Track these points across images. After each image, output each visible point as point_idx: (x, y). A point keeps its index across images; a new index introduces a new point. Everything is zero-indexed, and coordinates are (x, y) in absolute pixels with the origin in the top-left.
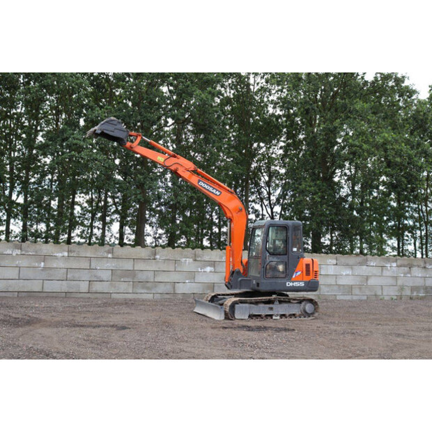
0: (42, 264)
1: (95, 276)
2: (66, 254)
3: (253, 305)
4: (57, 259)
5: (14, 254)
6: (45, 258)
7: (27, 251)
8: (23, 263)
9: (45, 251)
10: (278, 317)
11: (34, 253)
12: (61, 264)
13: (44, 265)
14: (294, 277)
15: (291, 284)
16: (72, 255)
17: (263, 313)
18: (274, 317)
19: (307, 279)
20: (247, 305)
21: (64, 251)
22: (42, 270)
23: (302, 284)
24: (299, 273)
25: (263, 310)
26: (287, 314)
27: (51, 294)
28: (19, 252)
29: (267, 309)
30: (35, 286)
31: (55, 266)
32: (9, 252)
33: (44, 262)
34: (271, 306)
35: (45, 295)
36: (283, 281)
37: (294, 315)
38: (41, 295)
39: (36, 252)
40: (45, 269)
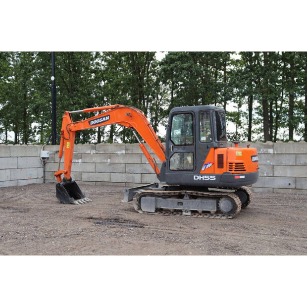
0: (109, 160)
1: (145, 169)
2: (124, 152)
3: (161, 199)
4: (118, 156)
5: (92, 153)
6: (110, 155)
7: (99, 151)
8: (97, 159)
9: (110, 150)
10: (189, 214)
11: (103, 152)
12: (121, 160)
13: (111, 161)
14: (203, 169)
15: (199, 178)
16: (128, 152)
17: (171, 208)
18: (184, 213)
19: (220, 172)
20: (153, 198)
21: (122, 149)
22: (109, 165)
23: (213, 178)
24: (209, 165)
25: (171, 204)
26: (200, 210)
27: (115, 184)
28: (94, 152)
29: (176, 204)
30: (105, 177)
31: (117, 162)
32: (88, 152)
33: (110, 158)
34: (181, 200)
35: (112, 184)
36: (189, 174)
37: (209, 212)
38: (110, 184)
39: (105, 151)
40: (111, 164)
